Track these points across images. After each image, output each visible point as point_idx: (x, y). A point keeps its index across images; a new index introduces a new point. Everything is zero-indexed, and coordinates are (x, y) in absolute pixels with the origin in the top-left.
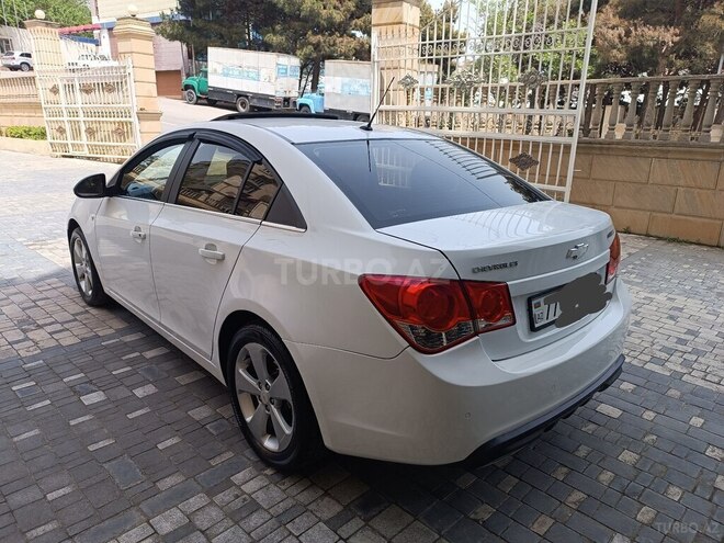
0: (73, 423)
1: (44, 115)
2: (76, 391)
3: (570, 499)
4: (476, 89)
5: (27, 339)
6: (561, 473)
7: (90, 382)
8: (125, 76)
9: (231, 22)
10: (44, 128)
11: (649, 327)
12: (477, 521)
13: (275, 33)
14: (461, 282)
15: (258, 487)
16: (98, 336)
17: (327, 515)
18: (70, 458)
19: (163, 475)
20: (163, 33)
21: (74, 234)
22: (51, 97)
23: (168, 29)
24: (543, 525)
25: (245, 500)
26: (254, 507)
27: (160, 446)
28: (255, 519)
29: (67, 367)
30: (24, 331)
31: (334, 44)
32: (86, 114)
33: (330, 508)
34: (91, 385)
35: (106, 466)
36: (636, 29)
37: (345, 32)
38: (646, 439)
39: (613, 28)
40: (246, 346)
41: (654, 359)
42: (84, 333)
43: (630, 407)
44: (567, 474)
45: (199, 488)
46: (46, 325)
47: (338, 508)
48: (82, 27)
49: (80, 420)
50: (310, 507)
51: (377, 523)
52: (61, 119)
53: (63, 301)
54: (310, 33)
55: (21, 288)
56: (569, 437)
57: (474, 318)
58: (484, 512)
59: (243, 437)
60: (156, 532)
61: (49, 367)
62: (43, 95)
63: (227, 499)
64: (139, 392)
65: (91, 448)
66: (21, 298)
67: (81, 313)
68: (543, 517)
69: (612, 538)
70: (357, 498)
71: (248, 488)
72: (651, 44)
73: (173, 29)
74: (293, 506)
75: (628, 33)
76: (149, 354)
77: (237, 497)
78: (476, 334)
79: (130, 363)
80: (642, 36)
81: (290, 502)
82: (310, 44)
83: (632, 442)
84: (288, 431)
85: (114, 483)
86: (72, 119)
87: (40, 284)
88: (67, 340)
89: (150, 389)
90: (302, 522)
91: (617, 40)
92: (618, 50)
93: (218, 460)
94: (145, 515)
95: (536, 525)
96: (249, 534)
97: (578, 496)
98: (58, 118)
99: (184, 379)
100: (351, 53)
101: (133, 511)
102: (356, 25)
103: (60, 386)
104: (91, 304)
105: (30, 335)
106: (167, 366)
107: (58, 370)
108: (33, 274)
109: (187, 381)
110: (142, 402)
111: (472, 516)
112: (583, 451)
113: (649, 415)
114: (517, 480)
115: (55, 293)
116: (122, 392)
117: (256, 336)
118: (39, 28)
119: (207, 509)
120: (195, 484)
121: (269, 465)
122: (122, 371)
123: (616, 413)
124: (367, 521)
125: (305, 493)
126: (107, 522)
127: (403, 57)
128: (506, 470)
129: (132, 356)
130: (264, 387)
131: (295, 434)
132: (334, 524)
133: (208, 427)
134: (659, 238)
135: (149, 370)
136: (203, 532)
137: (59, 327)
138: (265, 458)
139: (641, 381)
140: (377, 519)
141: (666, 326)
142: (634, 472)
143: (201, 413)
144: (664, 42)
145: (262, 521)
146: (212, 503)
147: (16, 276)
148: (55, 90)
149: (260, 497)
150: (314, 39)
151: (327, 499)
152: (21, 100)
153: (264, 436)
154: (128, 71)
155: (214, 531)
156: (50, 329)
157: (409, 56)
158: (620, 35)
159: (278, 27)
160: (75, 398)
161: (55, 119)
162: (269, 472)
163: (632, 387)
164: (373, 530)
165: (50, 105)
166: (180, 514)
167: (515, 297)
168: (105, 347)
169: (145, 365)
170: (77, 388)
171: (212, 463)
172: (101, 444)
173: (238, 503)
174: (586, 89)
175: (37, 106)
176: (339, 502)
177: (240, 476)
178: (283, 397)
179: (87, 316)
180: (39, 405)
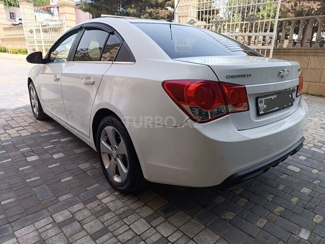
0: (20, 169)
1: (27, 43)
2: (24, 155)
3: (276, 210)
4: (224, 25)
5: (6, 133)
6: (270, 198)
7: (32, 151)
8: (62, 24)
9: (111, 3)
10: (27, 49)
11: (311, 132)
12: (226, 220)
13: (131, 8)
14: (220, 83)
15: (110, 201)
16: (39, 132)
17: (145, 215)
18: (16, 185)
19: (62, 194)
20: (81, 8)
21: (30, 85)
22: (30, 35)
23: (84, 7)
24: (261, 223)
25: (103, 206)
26: (107, 210)
27: (62, 181)
28: (107, 216)
29: (23, 145)
30: (5, 130)
31: (158, 13)
32: (45, 42)
33: (147, 212)
34: (32, 153)
35: (34, 189)
36: (300, 3)
37: (163, 7)
38: (315, 182)
39: (288, 2)
40: (105, 128)
41: (315, 146)
42: (33, 131)
43: (304, 167)
44: (274, 198)
45: (80, 200)
46: (16, 127)
47: (151, 212)
48: (46, 7)
49: (25, 168)
50: (136, 211)
51: (171, 219)
52: (34, 44)
53: (26, 118)
54: (147, 7)
55: (7, 112)
56: (273, 180)
57: (226, 104)
58: (230, 216)
59: (105, 177)
60: (54, 221)
61: (14, 145)
62: (26, 34)
63: (93, 206)
64: (55, 156)
65: (27, 181)
66: (7, 116)
67: (34, 123)
68: (261, 219)
69: (300, 230)
70: (161, 207)
71: (104, 201)
72: (307, 9)
73: (85, 6)
74: (128, 210)
75: (296, 5)
76: (63, 140)
77: (99, 205)
78: (227, 114)
79: (52, 143)
80: (303, 6)
81: (126, 208)
82: (147, 12)
83: (307, 184)
84: (125, 171)
85: (36, 197)
86: (39, 44)
87: (16, 111)
88: (24, 133)
89: (61, 155)
90: (132, 218)
91: (290, 8)
92: (291, 13)
93: (91, 188)
94: (50, 213)
95: (258, 223)
96: (103, 223)
97: (280, 209)
98: (33, 44)
99: (78, 151)
100: (166, 17)
101: (44, 211)
102: (168, 4)
103: (17, 153)
104: (38, 119)
105: (7, 131)
106: (71, 145)
107: (17, 146)
108: (14, 107)
109: (80, 152)
110: (56, 161)
111: (223, 217)
112: (281, 187)
113: (315, 171)
114: (247, 201)
115: (23, 114)
116: (47, 156)
117: (110, 122)
118: (24, 3)
119: (83, 211)
120: (78, 198)
121: (116, 190)
122: (48, 147)
123: (297, 170)
124: (166, 218)
125: (134, 204)
126: (30, 216)
127: (189, 11)
128: (241, 196)
129: (54, 140)
130: (114, 149)
131: (129, 172)
132: (149, 220)
133: (87, 172)
134: (313, 95)
135: (61, 147)
136: (79, 222)
137: (22, 128)
138: (114, 187)
139: (310, 156)
140: (172, 217)
141: (320, 131)
142: (309, 198)
143: (84, 166)
144: (313, 9)
145: (111, 217)
146: (85, 208)
147: (6, 107)
148: (31, 31)
149: (111, 206)
150: (149, 10)
151: (146, 207)
152: (17, 37)
153: (114, 175)
154: (64, 22)
155: (85, 222)
156: (17, 129)
157: (192, 10)
158: (292, 6)
159: (133, 6)
160: (24, 158)
161: (31, 44)
162: (116, 193)
163: (305, 158)
164: (170, 223)
165: (29, 38)
166: (68, 213)
167: (249, 95)
168: (42, 137)
169: (60, 145)
170: (26, 154)
171: (88, 189)
172: (33, 179)
173: (99, 208)
174: (278, 23)
175: (24, 39)
176: (152, 209)
177: (101, 195)
178: (123, 153)
179: (36, 124)
180: (5, 161)
